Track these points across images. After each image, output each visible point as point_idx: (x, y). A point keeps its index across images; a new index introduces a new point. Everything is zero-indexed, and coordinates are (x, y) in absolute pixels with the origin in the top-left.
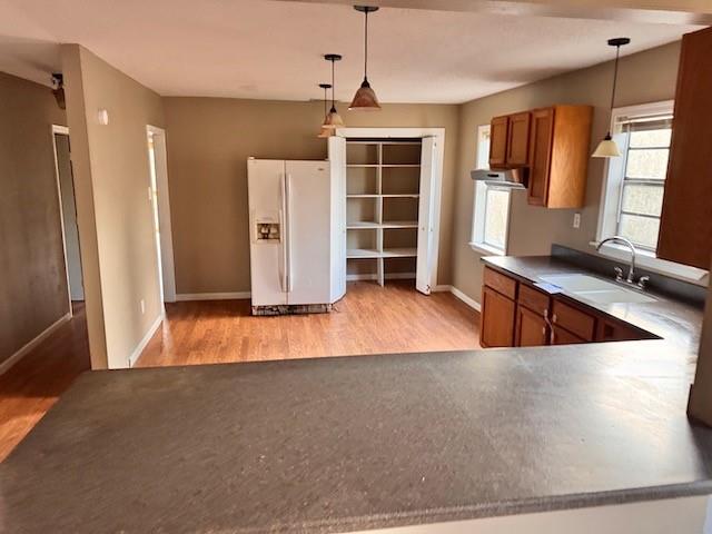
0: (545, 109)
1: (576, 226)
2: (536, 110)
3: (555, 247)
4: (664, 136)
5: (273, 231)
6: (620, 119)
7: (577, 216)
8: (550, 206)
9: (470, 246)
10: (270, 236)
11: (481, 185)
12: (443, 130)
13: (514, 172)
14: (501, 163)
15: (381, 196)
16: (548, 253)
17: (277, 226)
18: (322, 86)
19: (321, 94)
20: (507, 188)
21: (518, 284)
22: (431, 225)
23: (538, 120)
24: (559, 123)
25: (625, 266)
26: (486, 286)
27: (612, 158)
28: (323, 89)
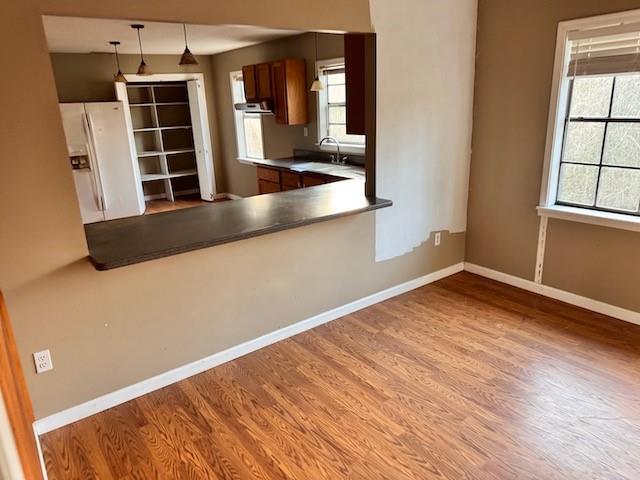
0: (278, 61)
1: (306, 135)
2: (273, 62)
3: (295, 151)
4: (341, 78)
5: (83, 162)
6: (321, 68)
7: (306, 129)
8: (290, 123)
9: (238, 161)
10: (81, 166)
11: (238, 114)
12: (201, 75)
13: (264, 103)
14: (253, 98)
15: (160, 129)
16: (292, 155)
17: (85, 157)
18: (112, 43)
19: (112, 49)
20: (258, 115)
21: (280, 172)
22: (206, 148)
23: (275, 68)
24: (288, 71)
25: (335, 154)
26: (260, 180)
27: (321, 92)
28: (113, 46)
